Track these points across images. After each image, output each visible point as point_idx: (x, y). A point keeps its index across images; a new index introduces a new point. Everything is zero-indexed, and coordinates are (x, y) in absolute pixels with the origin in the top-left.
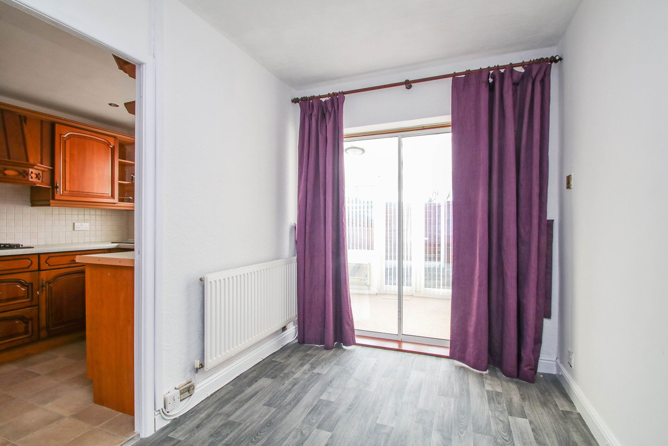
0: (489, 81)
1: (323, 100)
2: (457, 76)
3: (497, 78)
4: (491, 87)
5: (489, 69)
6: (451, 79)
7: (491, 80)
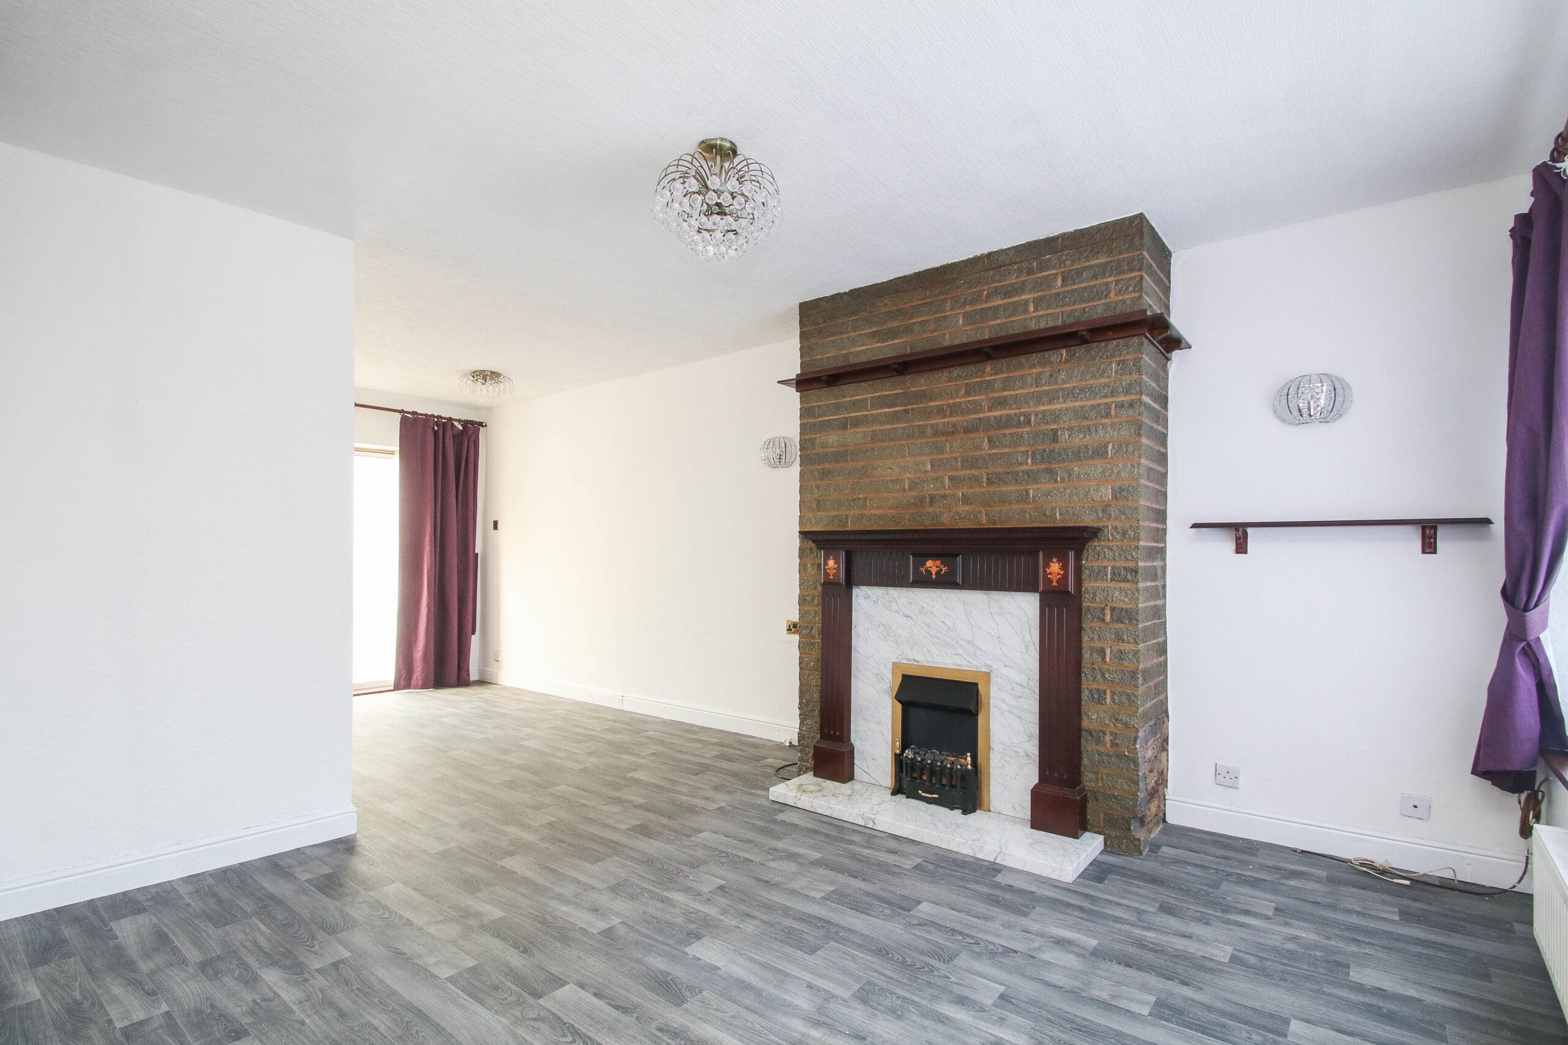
4: (436, 433)
7: (436, 428)
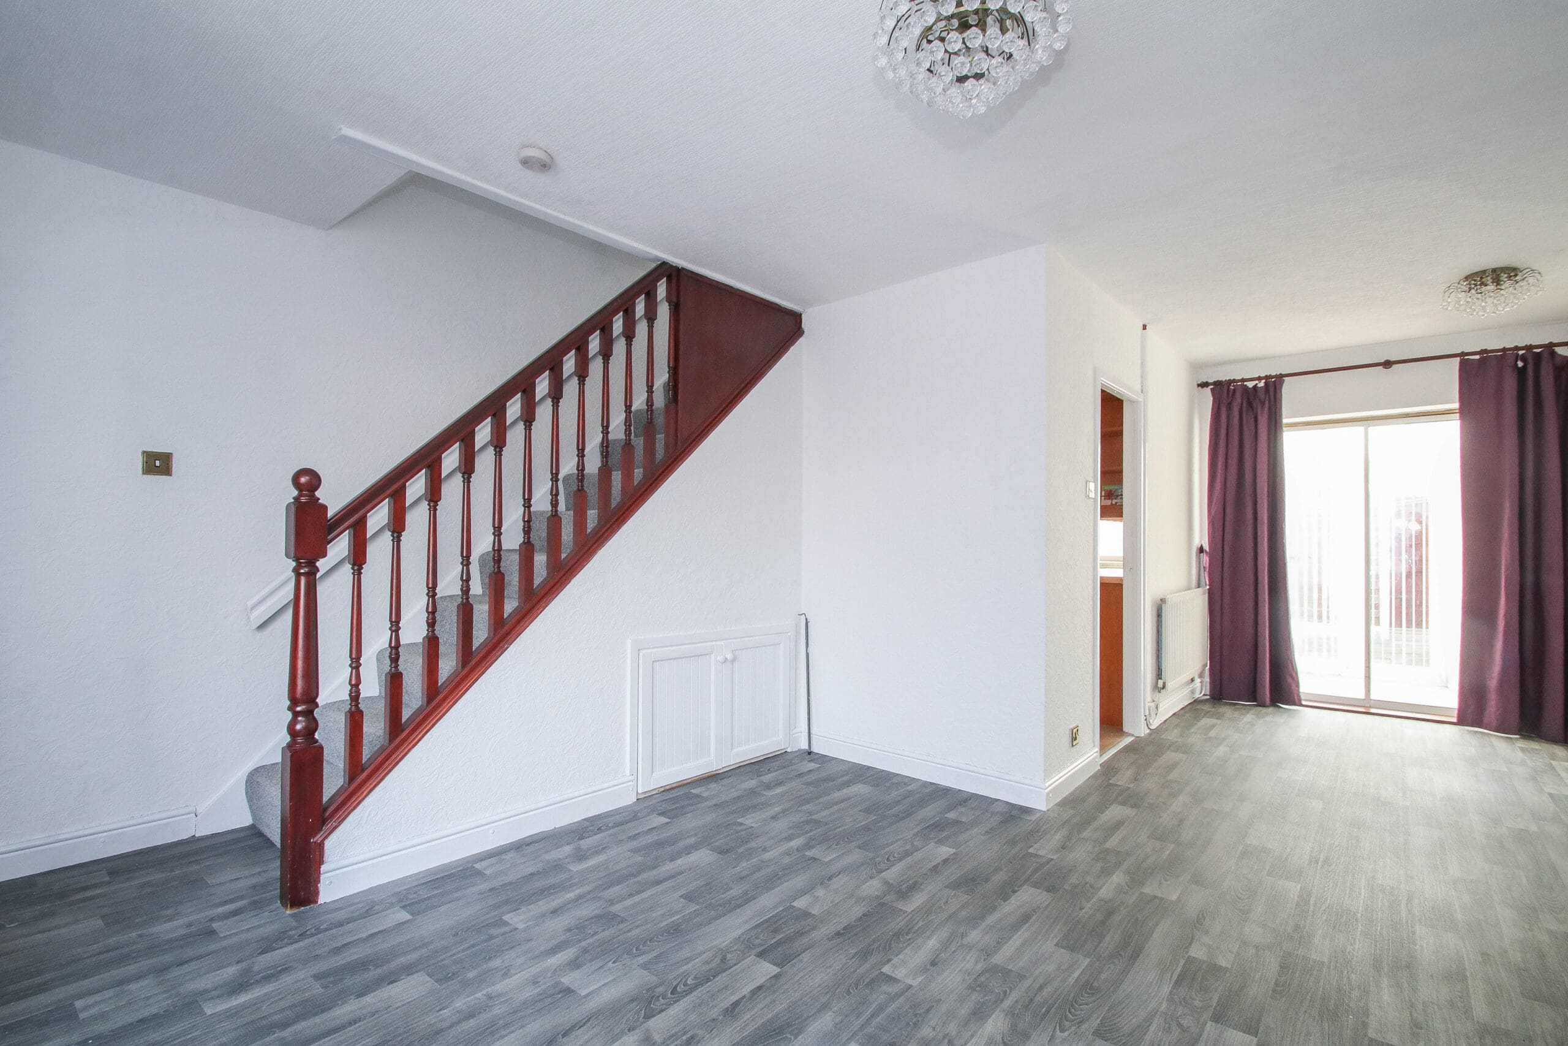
0: (1517, 365)
1: (1250, 385)
2: (1467, 356)
3: (1530, 361)
5: (1517, 348)
6: (1458, 359)
